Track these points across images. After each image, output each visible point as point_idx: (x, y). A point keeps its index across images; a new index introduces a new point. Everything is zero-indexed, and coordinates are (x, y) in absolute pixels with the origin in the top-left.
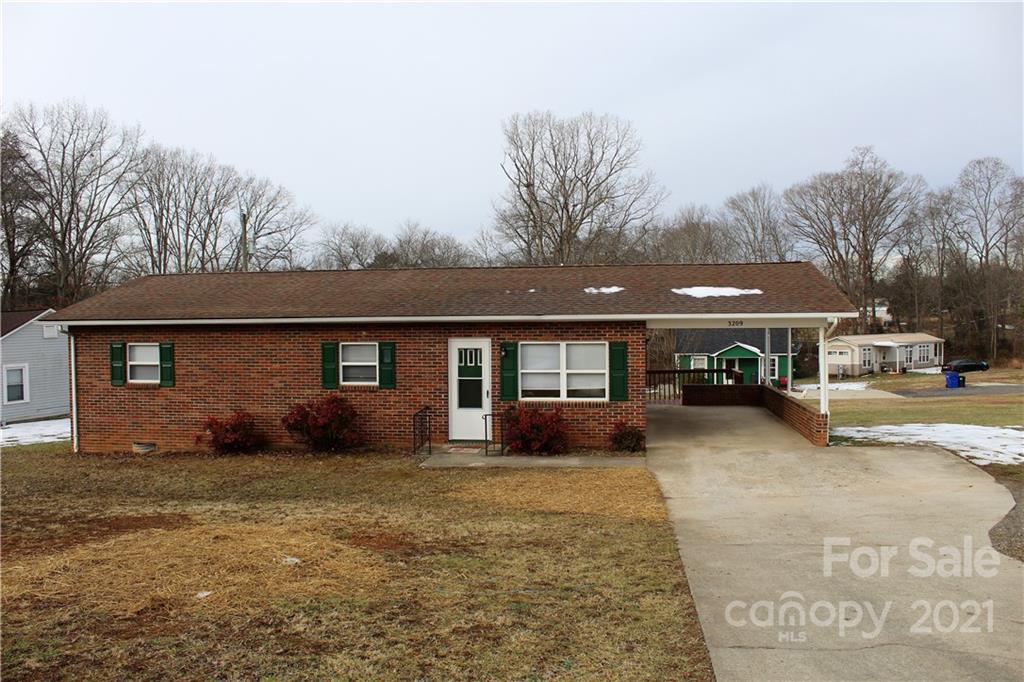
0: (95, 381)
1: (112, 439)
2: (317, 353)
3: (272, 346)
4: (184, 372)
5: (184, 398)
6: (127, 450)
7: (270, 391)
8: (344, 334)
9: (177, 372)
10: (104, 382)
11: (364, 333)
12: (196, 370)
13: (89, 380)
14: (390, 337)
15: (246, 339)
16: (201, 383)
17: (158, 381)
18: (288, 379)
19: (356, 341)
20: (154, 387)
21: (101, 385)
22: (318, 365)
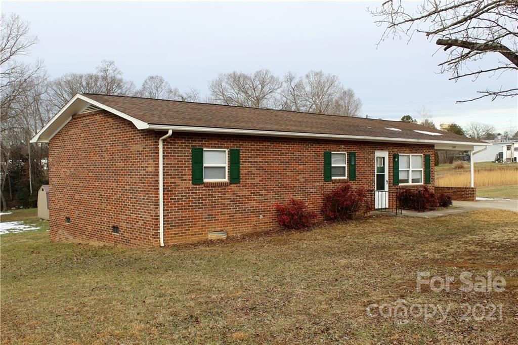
0: (178, 181)
1: (192, 230)
2: (321, 158)
3: (299, 153)
4: (245, 171)
5: (245, 192)
6: (204, 238)
7: (297, 184)
8: (334, 146)
9: (242, 172)
10: (186, 182)
11: (343, 146)
12: (254, 171)
13: (173, 180)
14: (354, 149)
15: (284, 147)
16: (257, 180)
17: (226, 180)
18: (307, 175)
19: (338, 151)
20: (226, 185)
21: (183, 185)
22: (321, 166)
